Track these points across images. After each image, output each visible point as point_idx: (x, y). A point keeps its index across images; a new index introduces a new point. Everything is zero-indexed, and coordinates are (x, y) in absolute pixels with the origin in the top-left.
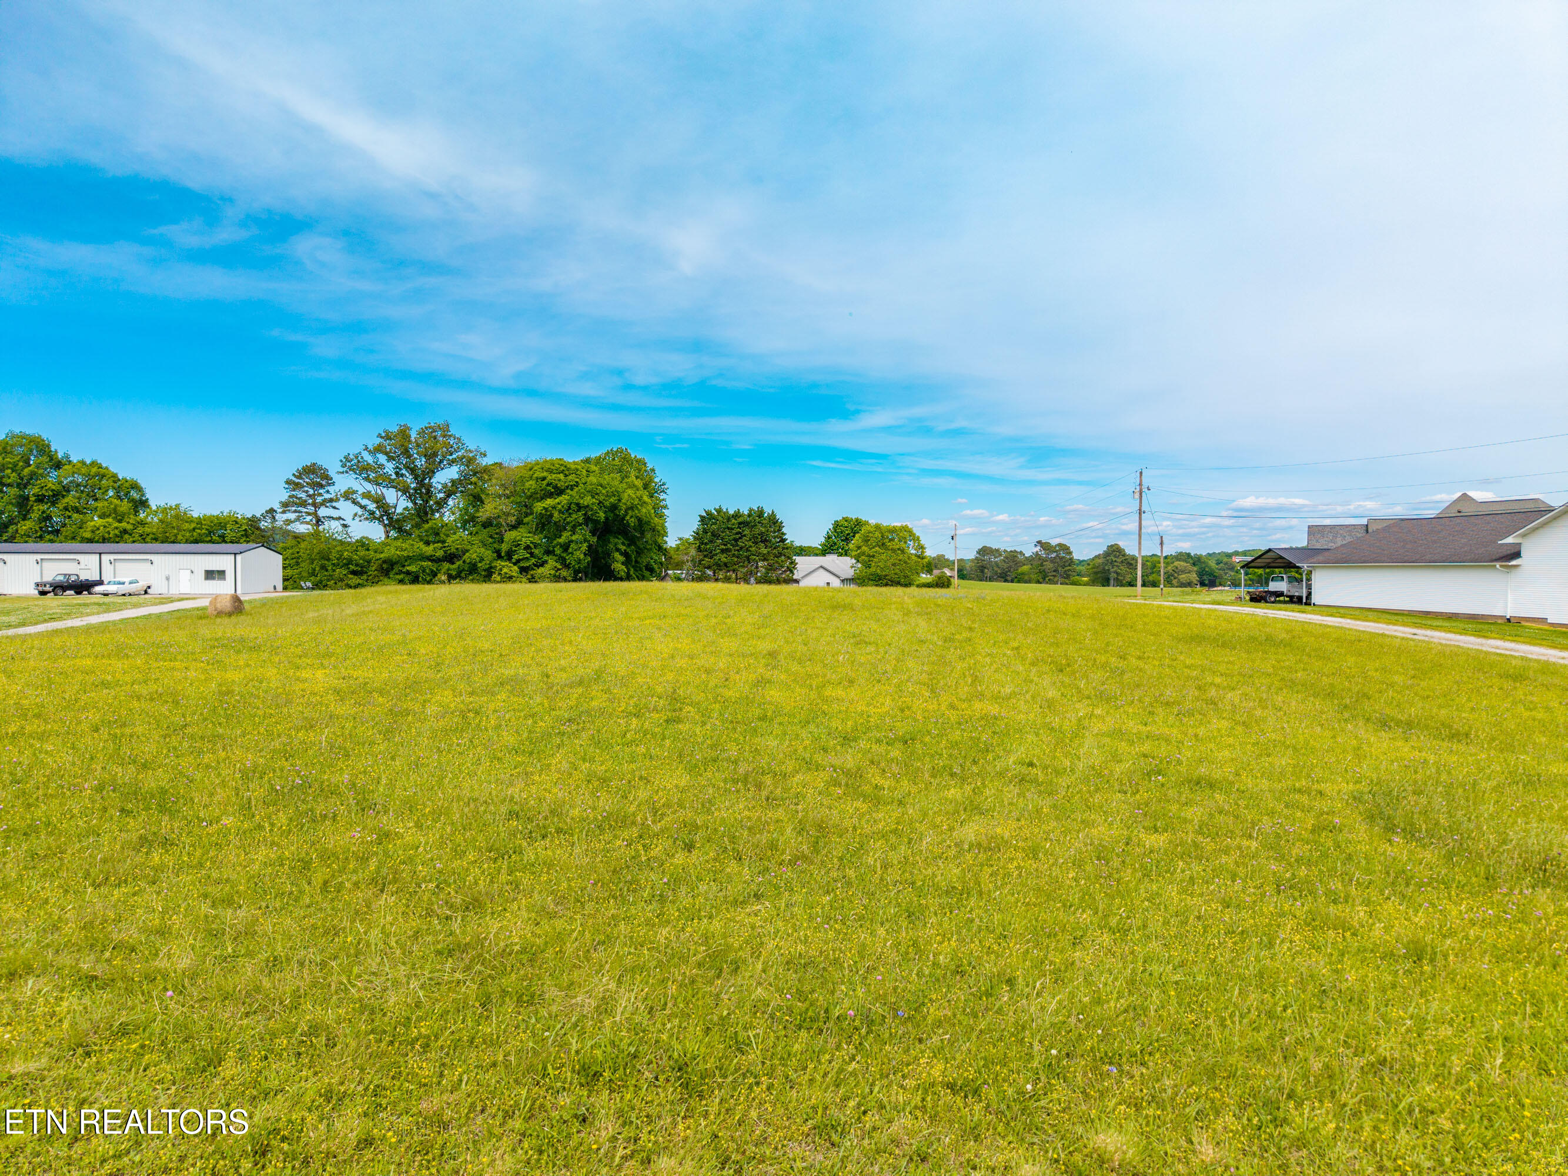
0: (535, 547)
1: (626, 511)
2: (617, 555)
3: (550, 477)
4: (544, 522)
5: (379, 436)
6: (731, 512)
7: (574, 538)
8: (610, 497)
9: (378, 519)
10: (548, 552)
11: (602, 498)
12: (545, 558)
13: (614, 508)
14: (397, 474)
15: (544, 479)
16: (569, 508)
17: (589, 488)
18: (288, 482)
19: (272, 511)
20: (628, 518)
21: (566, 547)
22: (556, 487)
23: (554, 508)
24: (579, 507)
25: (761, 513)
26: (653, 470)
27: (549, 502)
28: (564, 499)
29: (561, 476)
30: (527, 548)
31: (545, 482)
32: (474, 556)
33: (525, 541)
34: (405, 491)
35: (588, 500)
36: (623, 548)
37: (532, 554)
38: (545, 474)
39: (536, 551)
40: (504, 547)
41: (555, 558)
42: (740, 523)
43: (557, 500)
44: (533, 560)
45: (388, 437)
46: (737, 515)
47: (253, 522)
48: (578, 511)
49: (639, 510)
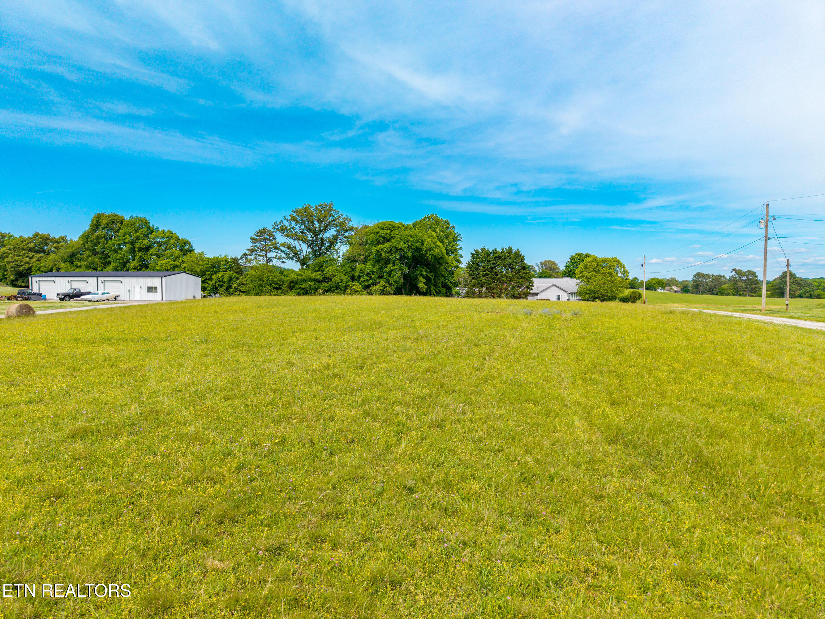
0: (373, 274)
1: (426, 251)
2: (421, 278)
3: (381, 232)
4: (379, 259)
5: (293, 211)
6: (490, 250)
7: (393, 268)
8: (416, 243)
9: (292, 258)
10: (381, 277)
11: (410, 243)
12: (379, 280)
13: (418, 249)
14: (302, 232)
15: (378, 233)
16: (391, 250)
17: (403, 237)
18: (252, 239)
19: (245, 255)
20: (427, 255)
21: (390, 273)
22: (384, 238)
23: (382, 250)
24: (397, 250)
25: (510, 251)
26: (454, 227)
27: (380, 247)
28: (388, 245)
29: (388, 231)
30: (368, 274)
31: (378, 235)
32: (338, 279)
33: (367, 270)
34: (306, 242)
35: (401, 245)
36: (425, 274)
37: (371, 277)
38: (379, 230)
39: (373, 276)
40: (356, 274)
41: (385, 280)
42: (495, 258)
43: (384, 246)
44: (371, 281)
45: (297, 212)
46: (495, 252)
47: (235, 260)
48: (397, 251)
49: (434, 251)
